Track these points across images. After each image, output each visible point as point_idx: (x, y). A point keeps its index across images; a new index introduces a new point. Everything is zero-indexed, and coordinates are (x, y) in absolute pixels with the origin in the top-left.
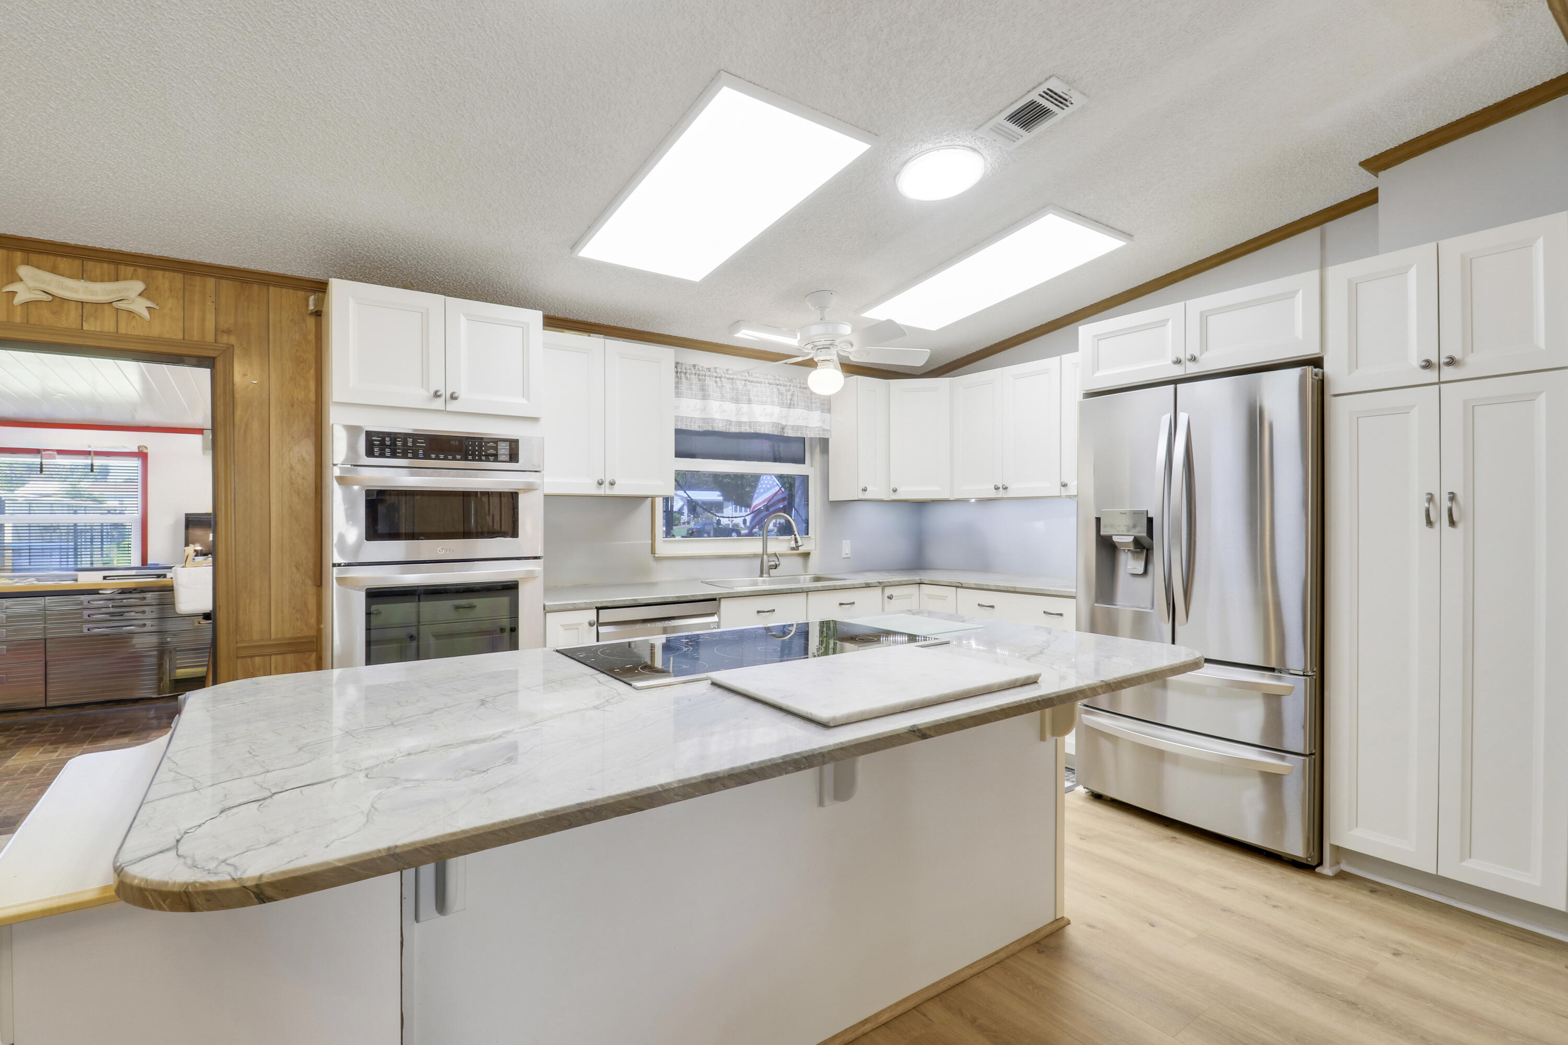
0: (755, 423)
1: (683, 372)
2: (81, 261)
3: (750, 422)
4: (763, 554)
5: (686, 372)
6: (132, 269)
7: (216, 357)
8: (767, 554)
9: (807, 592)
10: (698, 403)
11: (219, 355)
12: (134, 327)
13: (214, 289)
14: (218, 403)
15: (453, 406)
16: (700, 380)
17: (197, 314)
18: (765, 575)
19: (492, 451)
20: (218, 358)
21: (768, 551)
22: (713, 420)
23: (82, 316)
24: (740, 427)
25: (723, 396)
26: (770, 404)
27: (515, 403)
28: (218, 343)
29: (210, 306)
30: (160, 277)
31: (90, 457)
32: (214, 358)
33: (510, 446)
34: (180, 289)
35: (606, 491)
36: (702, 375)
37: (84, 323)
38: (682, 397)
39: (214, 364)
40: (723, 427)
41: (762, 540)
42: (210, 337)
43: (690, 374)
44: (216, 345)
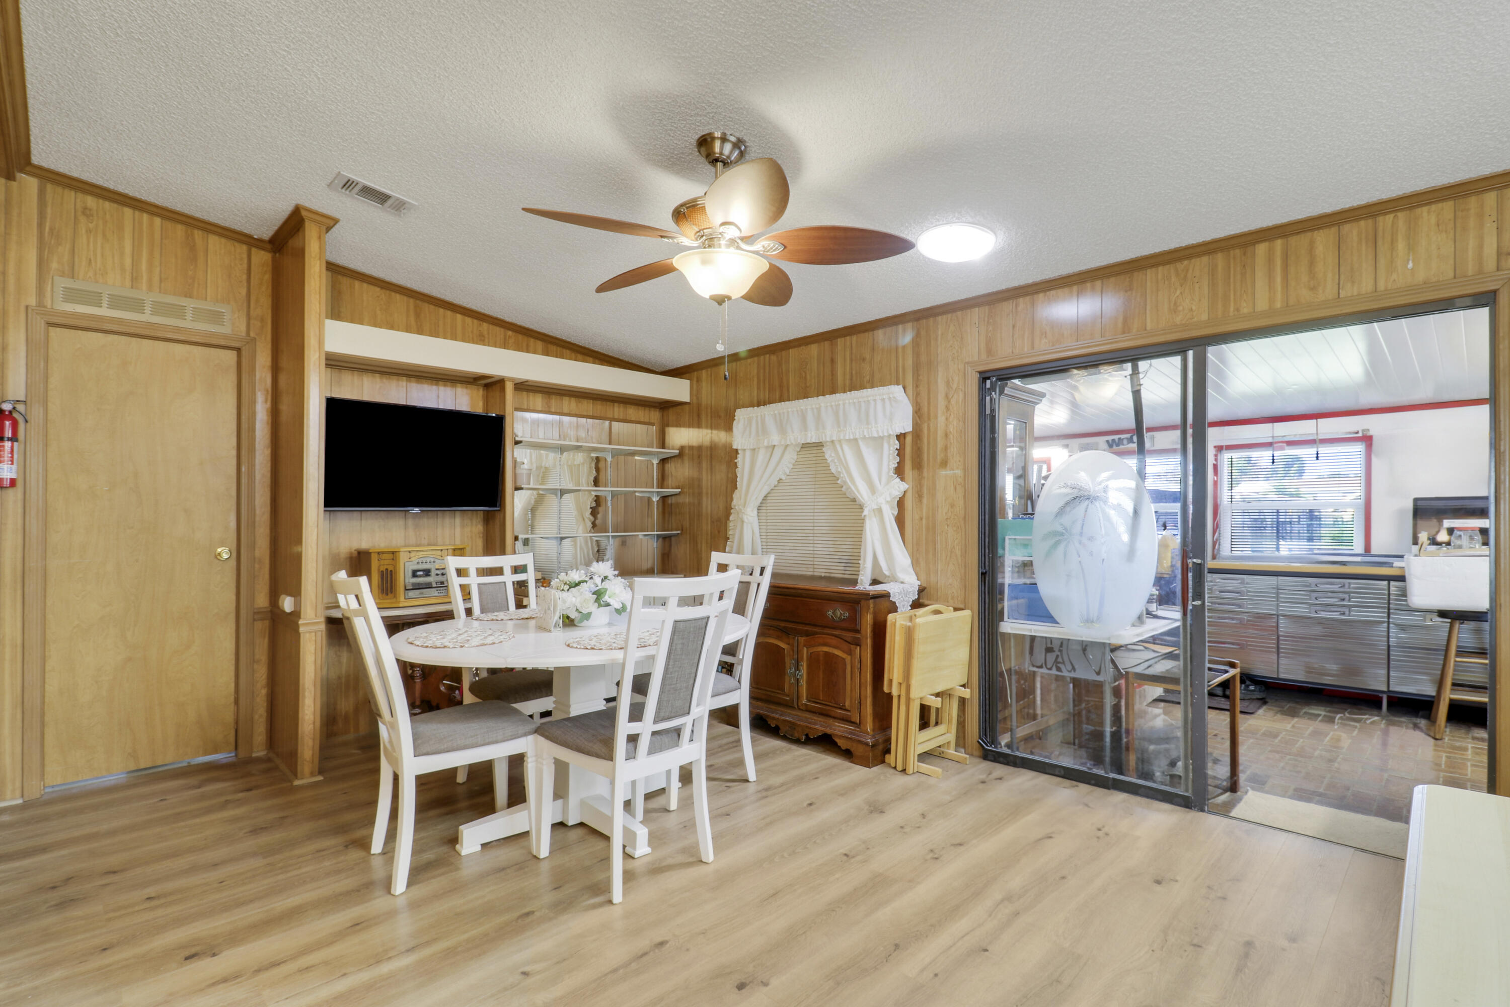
2: (1337, 227)
6: (1392, 216)
7: (1498, 289)
11: (1503, 286)
12: (1394, 280)
13: (1495, 205)
14: (1501, 347)
17: (1472, 243)
20: (1501, 290)
23: (1339, 284)
28: (1502, 270)
29: (1490, 227)
30: (1425, 214)
31: (1315, 446)
32: (1495, 292)
34: (1450, 220)
37: (1341, 291)
39: (1495, 299)
42: (1490, 264)
44: (1499, 273)
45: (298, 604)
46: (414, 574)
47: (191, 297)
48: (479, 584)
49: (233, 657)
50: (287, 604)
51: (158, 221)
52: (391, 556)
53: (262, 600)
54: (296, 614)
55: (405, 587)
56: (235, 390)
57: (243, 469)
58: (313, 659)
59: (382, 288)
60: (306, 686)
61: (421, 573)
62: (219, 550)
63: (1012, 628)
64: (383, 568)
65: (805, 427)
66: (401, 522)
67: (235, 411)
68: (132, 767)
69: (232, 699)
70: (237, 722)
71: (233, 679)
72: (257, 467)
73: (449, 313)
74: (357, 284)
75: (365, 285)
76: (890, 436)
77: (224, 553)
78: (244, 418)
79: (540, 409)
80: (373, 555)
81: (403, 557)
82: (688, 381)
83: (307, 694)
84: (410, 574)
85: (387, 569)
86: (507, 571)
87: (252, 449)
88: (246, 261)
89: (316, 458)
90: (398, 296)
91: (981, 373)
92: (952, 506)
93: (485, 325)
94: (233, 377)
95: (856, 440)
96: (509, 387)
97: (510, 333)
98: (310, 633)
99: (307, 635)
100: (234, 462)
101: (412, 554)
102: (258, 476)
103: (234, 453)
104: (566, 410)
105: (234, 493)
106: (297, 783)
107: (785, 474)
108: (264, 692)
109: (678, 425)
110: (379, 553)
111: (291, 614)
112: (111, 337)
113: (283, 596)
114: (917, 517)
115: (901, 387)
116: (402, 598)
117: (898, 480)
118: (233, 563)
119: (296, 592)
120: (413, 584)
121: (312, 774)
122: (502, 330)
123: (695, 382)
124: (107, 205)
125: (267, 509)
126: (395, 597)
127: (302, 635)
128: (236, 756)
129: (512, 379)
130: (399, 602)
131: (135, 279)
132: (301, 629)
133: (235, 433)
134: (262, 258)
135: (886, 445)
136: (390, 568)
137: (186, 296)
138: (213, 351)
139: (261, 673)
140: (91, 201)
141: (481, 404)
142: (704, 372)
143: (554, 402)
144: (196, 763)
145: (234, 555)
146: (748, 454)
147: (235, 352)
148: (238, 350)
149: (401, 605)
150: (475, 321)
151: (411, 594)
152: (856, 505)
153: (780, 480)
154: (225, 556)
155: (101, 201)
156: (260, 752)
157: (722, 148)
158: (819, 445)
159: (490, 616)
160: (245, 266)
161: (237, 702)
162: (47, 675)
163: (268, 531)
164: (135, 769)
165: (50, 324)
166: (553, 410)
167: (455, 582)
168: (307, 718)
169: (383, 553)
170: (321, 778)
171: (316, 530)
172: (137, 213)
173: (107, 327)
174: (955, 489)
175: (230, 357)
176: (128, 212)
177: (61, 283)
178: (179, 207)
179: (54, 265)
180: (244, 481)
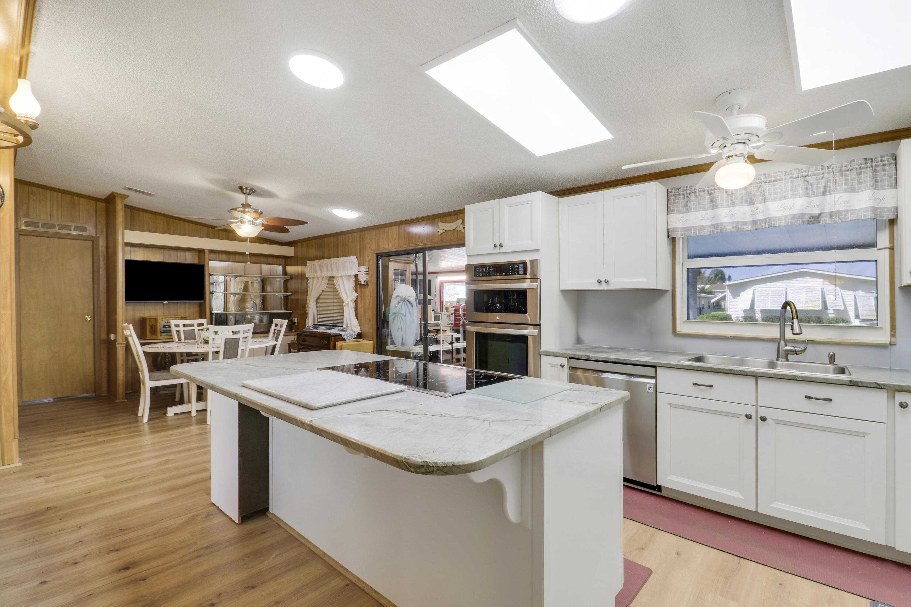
0: (770, 219)
1: (692, 192)
3: (766, 219)
4: (780, 339)
5: (695, 192)
6: (460, 215)
8: (785, 340)
9: (756, 376)
10: (709, 213)
15: (503, 250)
16: (710, 194)
18: (780, 359)
19: (516, 270)
21: (786, 336)
22: (721, 224)
24: (756, 225)
25: (733, 202)
26: (790, 198)
27: (527, 244)
33: (524, 265)
35: (604, 287)
36: (712, 190)
38: (690, 212)
40: (733, 228)
41: (779, 325)
43: (699, 192)
45: (116, 337)
46: (164, 327)
47: (73, 222)
48: (184, 330)
49: (93, 358)
50: (112, 337)
51: (60, 194)
52: (154, 320)
53: (104, 336)
54: (115, 340)
55: (160, 331)
56: (91, 256)
57: (95, 286)
58: (122, 356)
59: (152, 214)
60: (120, 366)
61: (167, 326)
62: (86, 317)
63: (389, 348)
64: (151, 324)
65: (327, 270)
66: (162, 307)
67: (91, 264)
68: (55, 397)
69: (93, 373)
70: (95, 383)
71: (93, 366)
72: (101, 285)
73: (182, 222)
74: (141, 213)
75: (145, 213)
76: (352, 275)
77: (88, 318)
78: (95, 267)
79: (225, 260)
80: (147, 319)
81: (159, 320)
82: (293, 248)
83: (120, 369)
84: (162, 326)
85: (153, 325)
86: (196, 325)
87: (98, 279)
88: (95, 207)
89: (122, 284)
90: (159, 217)
91: (377, 254)
92: (370, 302)
93: (199, 226)
94: (90, 252)
95: (342, 276)
96: (207, 252)
97: (210, 229)
98: (120, 347)
99: (120, 348)
100: (91, 283)
101: (163, 319)
102: (101, 289)
103: (91, 280)
104: (237, 260)
105: (92, 295)
106: (117, 401)
107: (324, 288)
108: (105, 371)
109: (290, 265)
110: (149, 318)
111: (114, 340)
112: (43, 238)
113: (111, 334)
114: (361, 307)
115: (355, 257)
116: (159, 336)
117: (355, 292)
118: (92, 322)
119: (115, 333)
120: (164, 331)
121: (123, 399)
122: (207, 228)
123: (296, 248)
124: (40, 190)
125: (105, 301)
126: (156, 335)
127: (117, 348)
128: (95, 395)
129: (207, 250)
130: (158, 337)
131: (51, 216)
132: (117, 346)
133: (92, 273)
134: (101, 205)
135: (351, 279)
136: (154, 324)
137: (71, 222)
138: (82, 241)
139: (104, 364)
140: (34, 189)
141: (197, 259)
142: (299, 244)
143: (231, 257)
144: (79, 397)
145: (92, 319)
146: (311, 279)
147: (91, 242)
148: (92, 241)
149: (159, 338)
150: (194, 225)
151: (163, 334)
152: (342, 301)
153: (323, 291)
154: (89, 319)
155: (38, 189)
156: (104, 393)
157: (246, 191)
158: (333, 277)
159: (187, 341)
160: (95, 209)
161: (95, 374)
162: (22, 361)
163: (105, 310)
164: (56, 397)
165: (20, 235)
166: (231, 260)
167: (174, 329)
168: (120, 378)
169: (151, 318)
170: (126, 400)
171: (122, 310)
172: (52, 192)
173: (41, 235)
174: (370, 296)
175: (89, 244)
176: (48, 192)
177: (24, 220)
178: (68, 189)
179: (21, 213)
180: (96, 291)
